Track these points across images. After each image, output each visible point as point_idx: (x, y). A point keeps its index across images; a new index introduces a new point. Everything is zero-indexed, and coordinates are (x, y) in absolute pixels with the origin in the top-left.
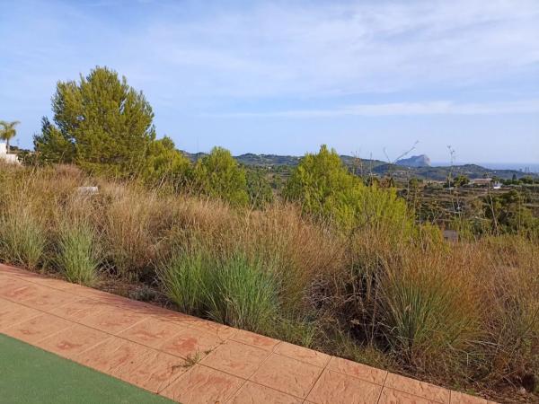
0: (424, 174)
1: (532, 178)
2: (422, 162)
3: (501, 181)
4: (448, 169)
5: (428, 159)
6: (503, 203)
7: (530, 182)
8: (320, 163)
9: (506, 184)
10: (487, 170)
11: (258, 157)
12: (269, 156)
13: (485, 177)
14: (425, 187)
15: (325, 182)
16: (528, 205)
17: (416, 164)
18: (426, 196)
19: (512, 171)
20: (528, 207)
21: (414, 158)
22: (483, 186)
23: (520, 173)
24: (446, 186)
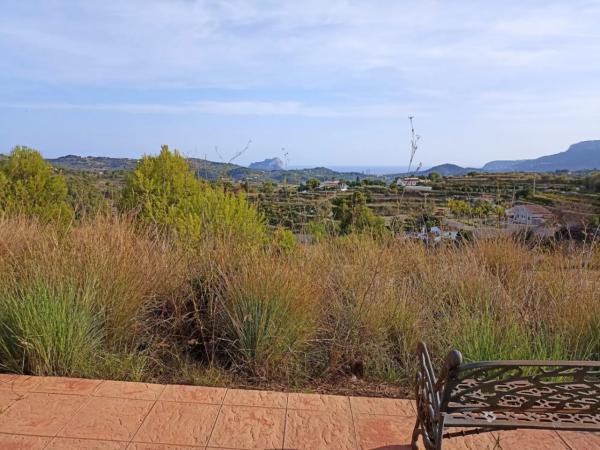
0: (279, 178)
1: (372, 179)
2: (275, 166)
3: (348, 183)
4: (300, 172)
5: (281, 162)
6: (349, 205)
7: (371, 184)
8: (161, 167)
9: (351, 185)
10: (335, 173)
11: (84, 160)
12: (99, 159)
13: (333, 179)
14: (280, 192)
15: (169, 188)
16: (371, 205)
17: (270, 167)
18: (281, 201)
19: (356, 174)
20: (370, 207)
21: (267, 161)
22: (333, 189)
23: (363, 175)
24: (299, 190)
